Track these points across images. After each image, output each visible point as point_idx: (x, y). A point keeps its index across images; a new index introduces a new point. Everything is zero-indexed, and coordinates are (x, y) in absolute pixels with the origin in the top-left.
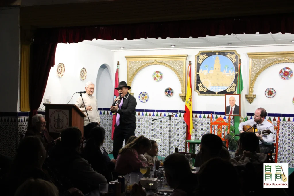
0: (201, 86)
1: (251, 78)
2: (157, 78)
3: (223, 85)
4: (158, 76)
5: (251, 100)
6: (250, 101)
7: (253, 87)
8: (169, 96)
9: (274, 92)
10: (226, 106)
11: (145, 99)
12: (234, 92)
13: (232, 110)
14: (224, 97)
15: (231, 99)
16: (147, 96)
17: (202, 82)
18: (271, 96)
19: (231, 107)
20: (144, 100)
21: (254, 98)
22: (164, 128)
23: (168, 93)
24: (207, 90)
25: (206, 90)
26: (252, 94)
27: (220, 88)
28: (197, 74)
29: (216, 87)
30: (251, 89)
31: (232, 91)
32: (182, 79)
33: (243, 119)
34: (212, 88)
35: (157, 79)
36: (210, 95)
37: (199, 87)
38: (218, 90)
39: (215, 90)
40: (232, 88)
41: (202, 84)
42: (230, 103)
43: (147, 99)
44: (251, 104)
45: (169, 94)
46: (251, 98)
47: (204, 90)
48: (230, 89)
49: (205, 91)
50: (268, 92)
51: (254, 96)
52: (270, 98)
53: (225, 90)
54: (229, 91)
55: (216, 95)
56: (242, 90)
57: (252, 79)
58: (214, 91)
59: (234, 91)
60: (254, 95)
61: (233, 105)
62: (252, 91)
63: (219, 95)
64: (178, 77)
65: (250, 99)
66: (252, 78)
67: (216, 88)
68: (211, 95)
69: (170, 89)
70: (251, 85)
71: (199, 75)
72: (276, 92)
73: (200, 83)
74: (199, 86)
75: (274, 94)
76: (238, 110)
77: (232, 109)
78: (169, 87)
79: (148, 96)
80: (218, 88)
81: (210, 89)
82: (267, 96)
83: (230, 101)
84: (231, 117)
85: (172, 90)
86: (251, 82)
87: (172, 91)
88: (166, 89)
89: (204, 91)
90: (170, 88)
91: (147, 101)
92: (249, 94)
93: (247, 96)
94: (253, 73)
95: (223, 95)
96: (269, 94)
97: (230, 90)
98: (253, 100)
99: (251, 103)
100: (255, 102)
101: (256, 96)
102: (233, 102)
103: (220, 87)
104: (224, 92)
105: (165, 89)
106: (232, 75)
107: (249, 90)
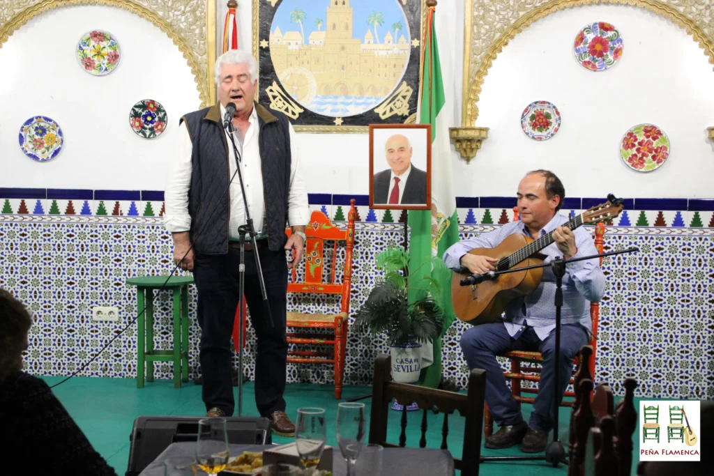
0: (276, 94)
1: (472, 65)
2: (96, 59)
3: (362, 93)
4: (99, 54)
5: (472, 150)
6: (468, 150)
7: (477, 100)
8: (148, 132)
9: (553, 120)
10: (376, 172)
11: (48, 149)
12: (404, 118)
13: (396, 189)
14: (367, 136)
15: (395, 147)
16: (54, 133)
17: (280, 78)
18: (544, 133)
19: (393, 175)
20: (43, 149)
21: (480, 141)
22: (129, 261)
23: (146, 120)
24: (302, 111)
25: (298, 111)
26: (473, 126)
27: (349, 101)
28: (261, 48)
29: (336, 97)
30: (469, 106)
31: (396, 115)
32: (204, 66)
33: (443, 220)
34: (318, 103)
35: (97, 63)
36: (312, 132)
37: (271, 99)
38: (342, 110)
39: (333, 111)
40: (398, 104)
41: (280, 86)
42: (391, 161)
43: (56, 146)
44: (472, 162)
45: (150, 126)
46: (470, 140)
47: (290, 108)
48: (391, 105)
49: (293, 113)
50: (533, 117)
51: (483, 134)
52: (540, 139)
53: (371, 111)
54: (384, 113)
55: (338, 132)
56: (437, 112)
57: (477, 69)
58: (326, 112)
59: (406, 113)
60: (481, 129)
61: (400, 167)
62: (474, 116)
63: (348, 131)
64: (185, 56)
65: (467, 144)
66: (475, 62)
67: (336, 104)
68: (319, 132)
69: (152, 106)
70: (470, 90)
71: (267, 49)
72: (560, 118)
73: (274, 83)
74: (270, 95)
75: (554, 124)
76: (419, 186)
77: (400, 184)
78: (147, 97)
79: (60, 133)
80: (342, 103)
81: (313, 108)
82: (527, 134)
83: (391, 151)
84: (396, 215)
85: (159, 109)
86: (469, 77)
87: (161, 115)
88: (136, 106)
89: (290, 114)
90: (153, 102)
91: (56, 152)
92: (464, 126)
93: (455, 133)
94: (479, 43)
95: (365, 132)
96: (534, 126)
97: (391, 110)
98: (477, 148)
99: (468, 160)
100: (482, 156)
101: (487, 133)
102: (403, 155)
103: (351, 98)
104: (368, 120)
105: (132, 106)
106: (396, 51)
107: (464, 110)
